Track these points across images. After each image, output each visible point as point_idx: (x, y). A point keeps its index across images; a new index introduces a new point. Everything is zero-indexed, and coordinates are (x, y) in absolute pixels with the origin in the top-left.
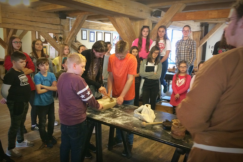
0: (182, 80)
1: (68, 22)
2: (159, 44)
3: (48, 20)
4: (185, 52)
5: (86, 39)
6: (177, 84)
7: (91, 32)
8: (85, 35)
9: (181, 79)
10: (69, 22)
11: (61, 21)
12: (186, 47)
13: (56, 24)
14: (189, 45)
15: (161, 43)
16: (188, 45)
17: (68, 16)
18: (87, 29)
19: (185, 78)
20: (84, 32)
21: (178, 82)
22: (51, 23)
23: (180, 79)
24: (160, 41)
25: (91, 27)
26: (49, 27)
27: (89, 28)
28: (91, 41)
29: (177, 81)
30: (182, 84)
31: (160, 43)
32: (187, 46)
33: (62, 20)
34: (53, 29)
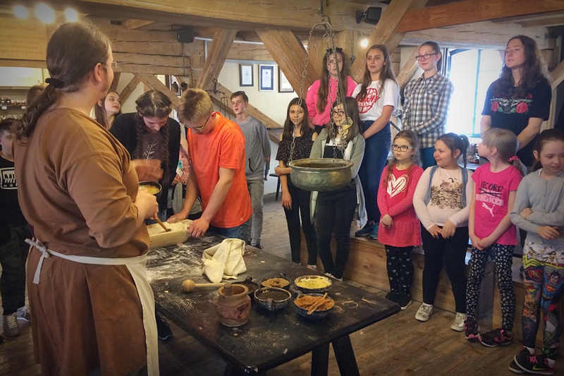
0: (399, 180)
1: (201, 48)
2: (368, 92)
3: (153, 47)
4: (422, 110)
5: (252, 85)
6: (388, 191)
7: (263, 68)
8: (247, 74)
9: (396, 179)
10: (204, 48)
11: (183, 47)
12: (426, 95)
13: (174, 54)
14: (433, 91)
15: (373, 89)
16: (430, 92)
17: (198, 35)
18: (252, 62)
19: (406, 176)
20: (246, 70)
21: (392, 185)
22: (160, 53)
23: (394, 178)
24: (373, 82)
25: (260, 56)
26: (156, 64)
27: (255, 58)
28: (262, 88)
29: (390, 183)
30: (398, 190)
31: (370, 89)
32: (428, 94)
33: (185, 44)
34: (166, 65)
